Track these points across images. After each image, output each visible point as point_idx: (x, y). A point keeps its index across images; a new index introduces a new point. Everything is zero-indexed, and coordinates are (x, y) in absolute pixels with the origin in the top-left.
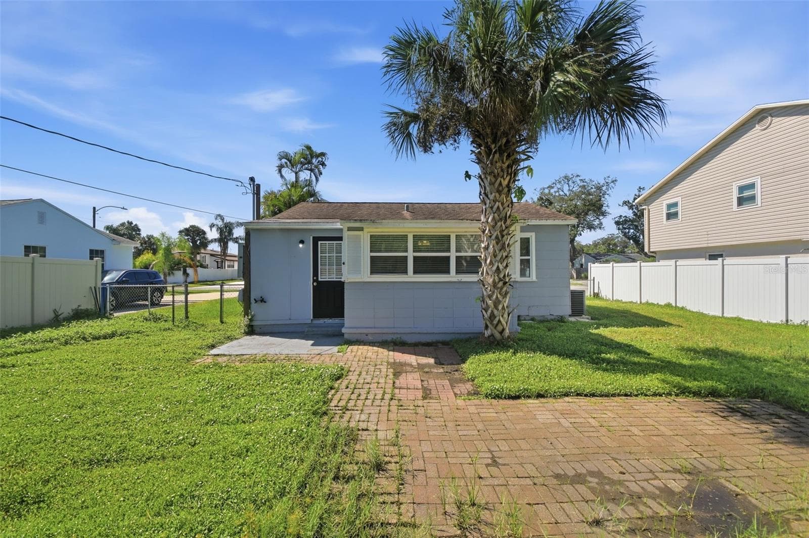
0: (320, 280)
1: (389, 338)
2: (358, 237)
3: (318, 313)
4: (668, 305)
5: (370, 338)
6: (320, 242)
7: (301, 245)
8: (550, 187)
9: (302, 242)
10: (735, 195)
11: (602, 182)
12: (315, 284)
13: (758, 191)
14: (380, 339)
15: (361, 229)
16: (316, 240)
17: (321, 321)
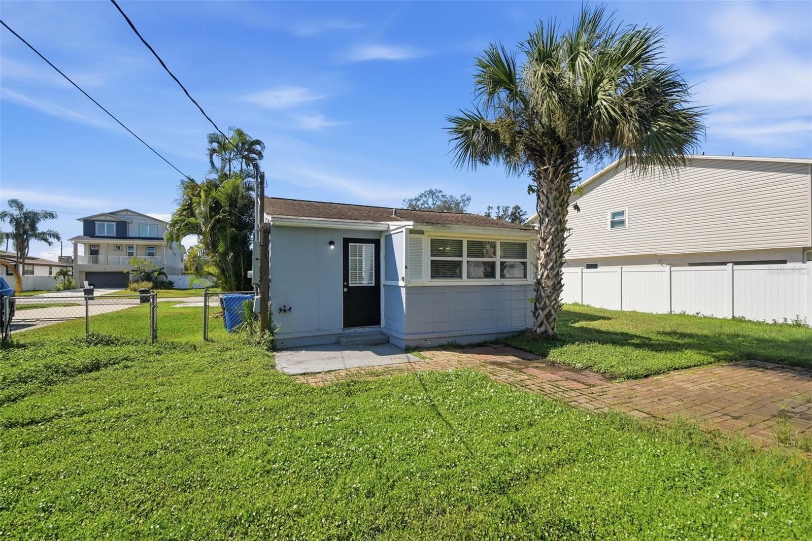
0: (350, 285)
1: (445, 342)
2: (420, 240)
3: (350, 321)
4: (576, 304)
5: (429, 343)
6: (350, 244)
7: (332, 247)
8: (417, 200)
9: (331, 243)
10: (609, 219)
11: (459, 199)
12: (346, 290)
13: (626, 217)
14: (437, 344)
15: (422, 232)
16: (347, 241)
17: (352, 330)
